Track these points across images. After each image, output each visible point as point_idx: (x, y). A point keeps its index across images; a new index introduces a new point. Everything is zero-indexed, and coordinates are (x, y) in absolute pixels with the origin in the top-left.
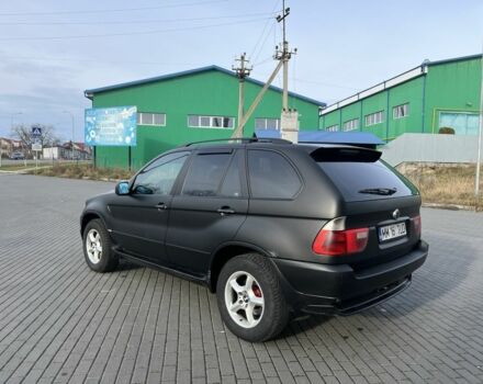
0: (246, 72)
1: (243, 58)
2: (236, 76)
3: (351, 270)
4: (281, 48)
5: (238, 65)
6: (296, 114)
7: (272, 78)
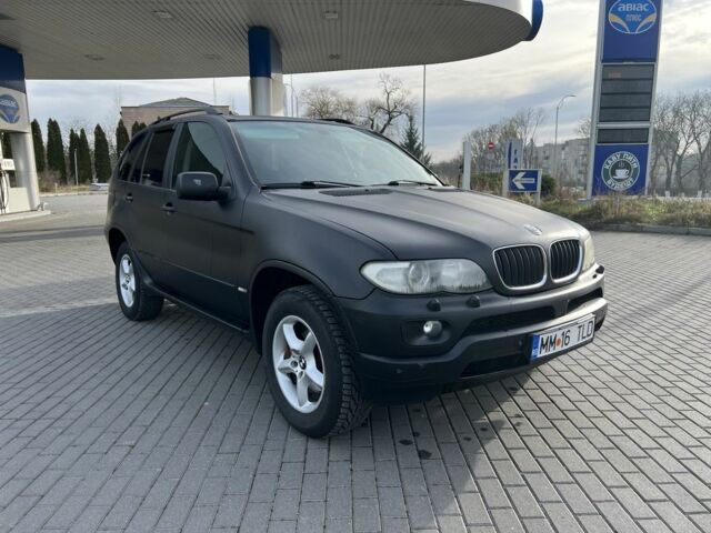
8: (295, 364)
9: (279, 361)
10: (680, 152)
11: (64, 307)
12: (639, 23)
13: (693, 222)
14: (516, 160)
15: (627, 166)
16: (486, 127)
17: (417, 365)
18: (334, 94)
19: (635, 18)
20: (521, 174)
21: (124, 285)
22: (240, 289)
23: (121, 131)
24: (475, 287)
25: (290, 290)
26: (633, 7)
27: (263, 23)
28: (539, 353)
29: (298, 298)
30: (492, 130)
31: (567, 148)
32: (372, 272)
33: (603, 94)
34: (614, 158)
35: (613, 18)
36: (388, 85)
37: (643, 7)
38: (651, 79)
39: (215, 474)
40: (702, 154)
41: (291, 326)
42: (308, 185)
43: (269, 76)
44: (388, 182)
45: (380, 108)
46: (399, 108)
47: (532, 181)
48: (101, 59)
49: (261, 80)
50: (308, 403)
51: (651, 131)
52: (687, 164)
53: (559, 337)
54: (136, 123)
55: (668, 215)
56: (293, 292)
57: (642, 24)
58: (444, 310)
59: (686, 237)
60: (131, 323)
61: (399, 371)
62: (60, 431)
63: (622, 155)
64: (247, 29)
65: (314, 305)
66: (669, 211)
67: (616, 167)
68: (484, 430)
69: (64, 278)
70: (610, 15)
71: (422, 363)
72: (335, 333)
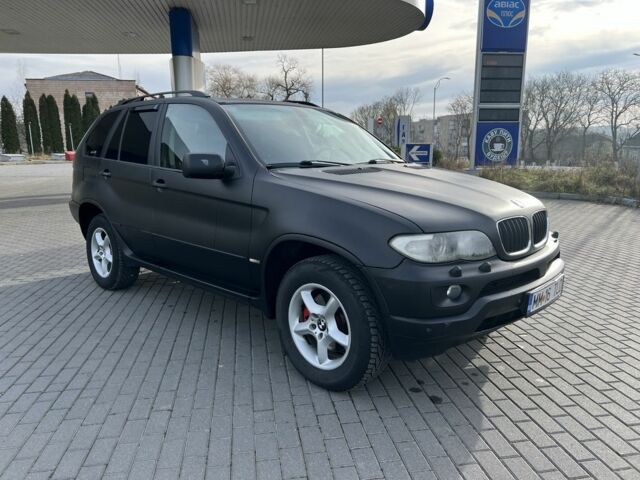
8: (313, 326)
9: (295, 324)
10: (532, 127)
11: (31, 279)
12: (511, 18)
13: (562, 188)
14: (404, 135)
15: (503, 141)
16: (370, 104)
17: (443, 324)
18: (236, 72)
19: (508, 14)
20: (416, 148)
21: (97, 257)
22: (251, 260)
23: (28, 103)
24: (484, 255)
25: (309, 259)
26: (506, 5)
27: (185, 5)
28: (532, 308)
29: (320, 268)
30: (376, 107)
31: (439, 124)
32: (400, 244)
33: (482, 79)
34: (492, 134)
35: (491, 14)
36: (286, 64)
37: (514, 5)
38: (520, 67)
39: (261, 431)
40: (549, 129)
41: (309, 293)
42: (307, 165)
43: (190, 55)
44: (368, 161)
45: (279, 85)
46: (297, 86)
47: (425, 153)
48: (18, 33)
49: (183, 59)
50: (328, 361)
51: (521, 111)
52: (538, 138)
53: (545, 294)
54: (44, 95)
55: (543, 183)
56: (314, 263)
57: (515, 19)
58: (465, 275)
59: (558, 201)
60: (108, 293)
61: (428, 330)
62: (92, 400)
63: (498, 131)
64: (168, 10)
65: (339, 274)
66: (544, 180)
67: (494, 141)
68: (474, 374)
69: (16, 250)
70: (488, 10)
71: (447, 321)
72: (362, 299)
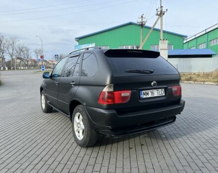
0: (144, 23)
1: (142, 17)
2: (139, 25)
3: (115, 112)
4: (159, 10)
5: (140, 20)
6: (167, 41)
7: (155, 25)
